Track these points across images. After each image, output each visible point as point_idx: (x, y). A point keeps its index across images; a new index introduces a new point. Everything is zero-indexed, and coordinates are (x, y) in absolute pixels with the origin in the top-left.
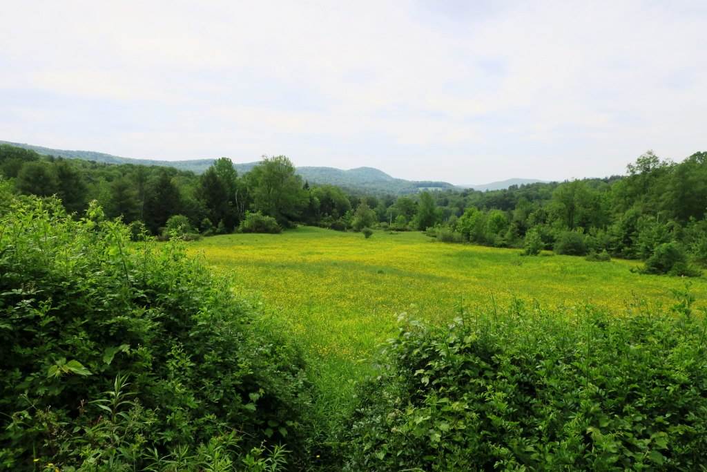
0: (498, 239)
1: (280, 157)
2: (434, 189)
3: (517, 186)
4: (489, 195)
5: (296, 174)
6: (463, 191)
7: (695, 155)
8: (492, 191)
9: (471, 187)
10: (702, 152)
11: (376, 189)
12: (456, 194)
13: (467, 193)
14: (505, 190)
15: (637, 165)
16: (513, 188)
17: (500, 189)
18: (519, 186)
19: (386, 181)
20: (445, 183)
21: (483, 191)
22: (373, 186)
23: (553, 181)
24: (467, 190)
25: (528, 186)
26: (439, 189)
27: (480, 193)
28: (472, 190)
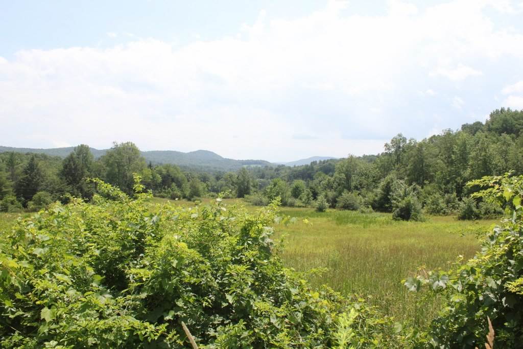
0: (297, 202)
1: (128, 143)
2: (255, 166)
3: (316, 162)
4: (295, 169)
5: (141, 156)
6: (277, 167)
7: (432, 137)
8: (298, 166)
9: (283, 164)
10: (436, 135)
11: (210, 167)
12: (271, 169)
13: (279, 168)
14: (307, 166)
15: (391, 145)
16: (314, 163)
17: (304, 165)
18: (318, 162)
19: (218, 161)
20: (264, 161)
21: (292, 166)
22: (208, 165)
23: (342, 157)
24: (279, 166)
25: (324, 162)
26: (260, 166)
27: (289, 168)
28: (283, 166)
